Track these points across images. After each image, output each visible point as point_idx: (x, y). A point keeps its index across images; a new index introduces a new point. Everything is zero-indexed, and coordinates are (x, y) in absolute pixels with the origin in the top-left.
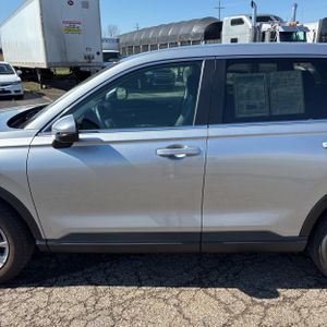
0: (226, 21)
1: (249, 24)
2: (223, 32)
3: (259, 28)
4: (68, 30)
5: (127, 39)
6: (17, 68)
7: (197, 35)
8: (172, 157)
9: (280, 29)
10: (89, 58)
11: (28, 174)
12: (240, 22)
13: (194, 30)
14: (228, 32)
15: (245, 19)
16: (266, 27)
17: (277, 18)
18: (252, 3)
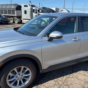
3: (32, 8)
7: (13, 8)
9: (38, 9)
15: (28, 5)
16: (34, 8)
17: (36, 6)
18: (30, 1)
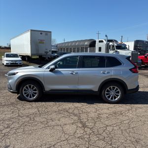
0: (97, 41)
1: (105, 42)
2: (96, 45)
3: (109, 44)
4: (40, 43)
5: (60, 45)
6: (20, 56)
7: (87, 45)
8: (72, 74)
9: (115, 45)
10: (47, 53)
11: (44, 76)
12: (102, 41)
13: (86, 43)
14: (98, 45)
15: (104, 40)
16: (111, 44)
17: (115, 41)
18: (106, 36)
